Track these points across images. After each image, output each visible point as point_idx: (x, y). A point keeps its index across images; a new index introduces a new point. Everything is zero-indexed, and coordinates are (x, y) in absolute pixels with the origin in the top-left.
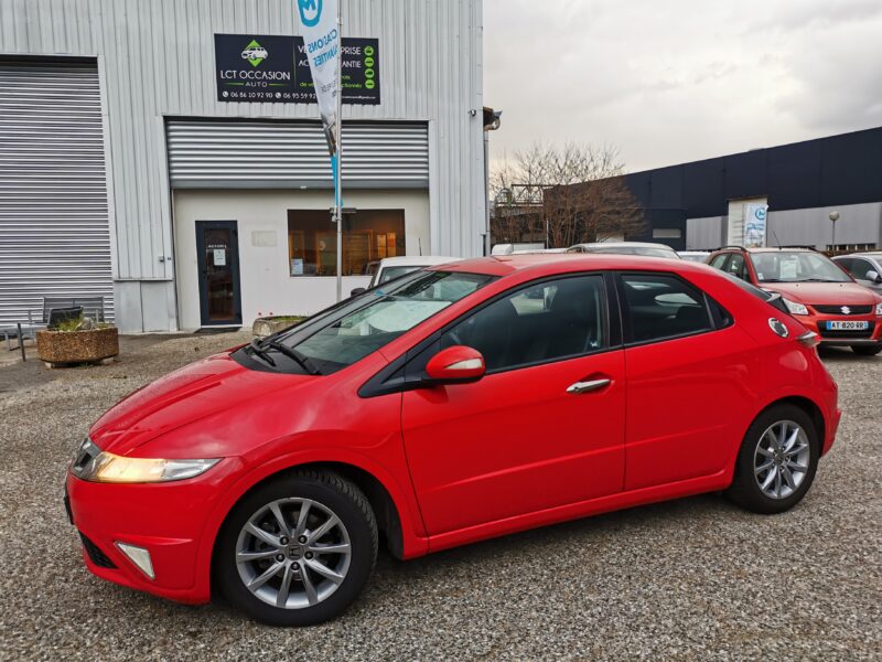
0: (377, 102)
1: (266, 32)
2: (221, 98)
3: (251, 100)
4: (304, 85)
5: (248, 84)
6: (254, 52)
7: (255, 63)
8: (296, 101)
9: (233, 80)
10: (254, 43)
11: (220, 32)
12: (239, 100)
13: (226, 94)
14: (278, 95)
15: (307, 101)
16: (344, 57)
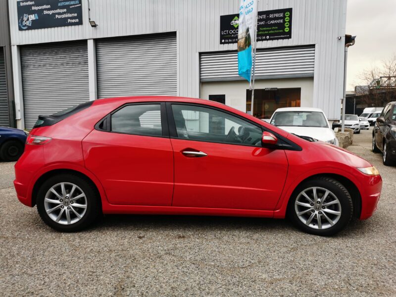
0: (290, 37)
2: (221, 43)
5: (232, 36)
6: (236, 22)
7: (236, 26)
9: (226, 35)
10: (236, 18)
11: (223, 15)
12: (228, 43)
13: (223, 41)
15: (257, 41)
16: (275, 18)
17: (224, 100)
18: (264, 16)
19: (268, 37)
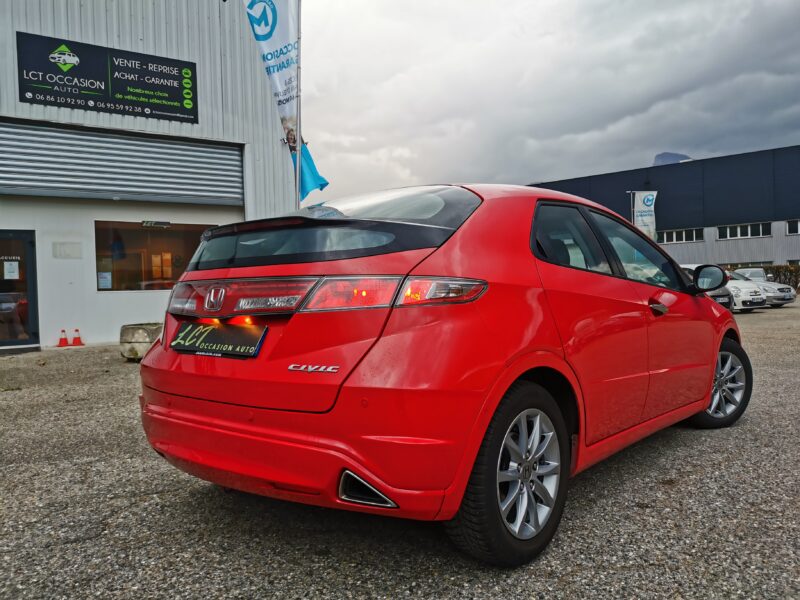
0: (195, 121)
1: (78, 39)
2: (23, 99)
3: (60, 105)
4: (119, 96)
6: (63, 57)
7: (65, 68)
8: (110, 111)
9: (38, 82)
10: (63, 48)
11: (23, 31)
12: (46, 103)
13: (29, 95)
14: (91, 103)
15: (123, 113)
16: (162, 75)
17: (33, 244)
18: (136, 64)
19: (147, 111)
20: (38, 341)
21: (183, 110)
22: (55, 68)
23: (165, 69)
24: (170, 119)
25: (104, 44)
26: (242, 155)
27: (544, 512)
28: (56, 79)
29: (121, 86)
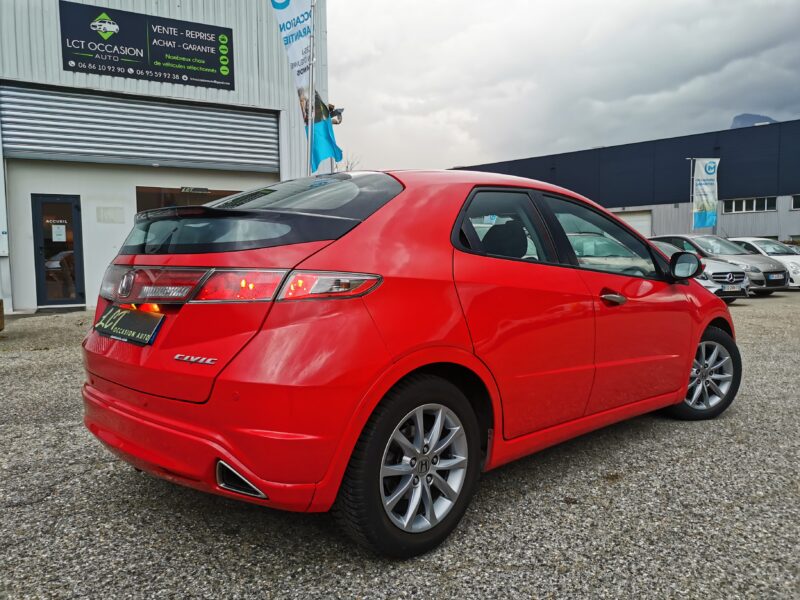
0: (231, 87)
1: (118, 7)
2: (66, 67)
3: (101, 73)
6: (104, 25)
7: (106, 36)
8: (150, 79)
9: (80, 50)
10: (104, 16)
12: (87, 71)
13: (72, 63)
14: (131, 71)
15: (162, 80)
16: (198, 42)
17: (78, 208)
18: (173, 31)
19: (185, 78)
20: (84, 302)
21: (219, 76)
22: (95, 36)
23: (202, 36)
24: (207, 86)
25: (142, 11)
26: (278, 122)
27: (443, 507)
28: (97, 47)
29: (159, 53)
